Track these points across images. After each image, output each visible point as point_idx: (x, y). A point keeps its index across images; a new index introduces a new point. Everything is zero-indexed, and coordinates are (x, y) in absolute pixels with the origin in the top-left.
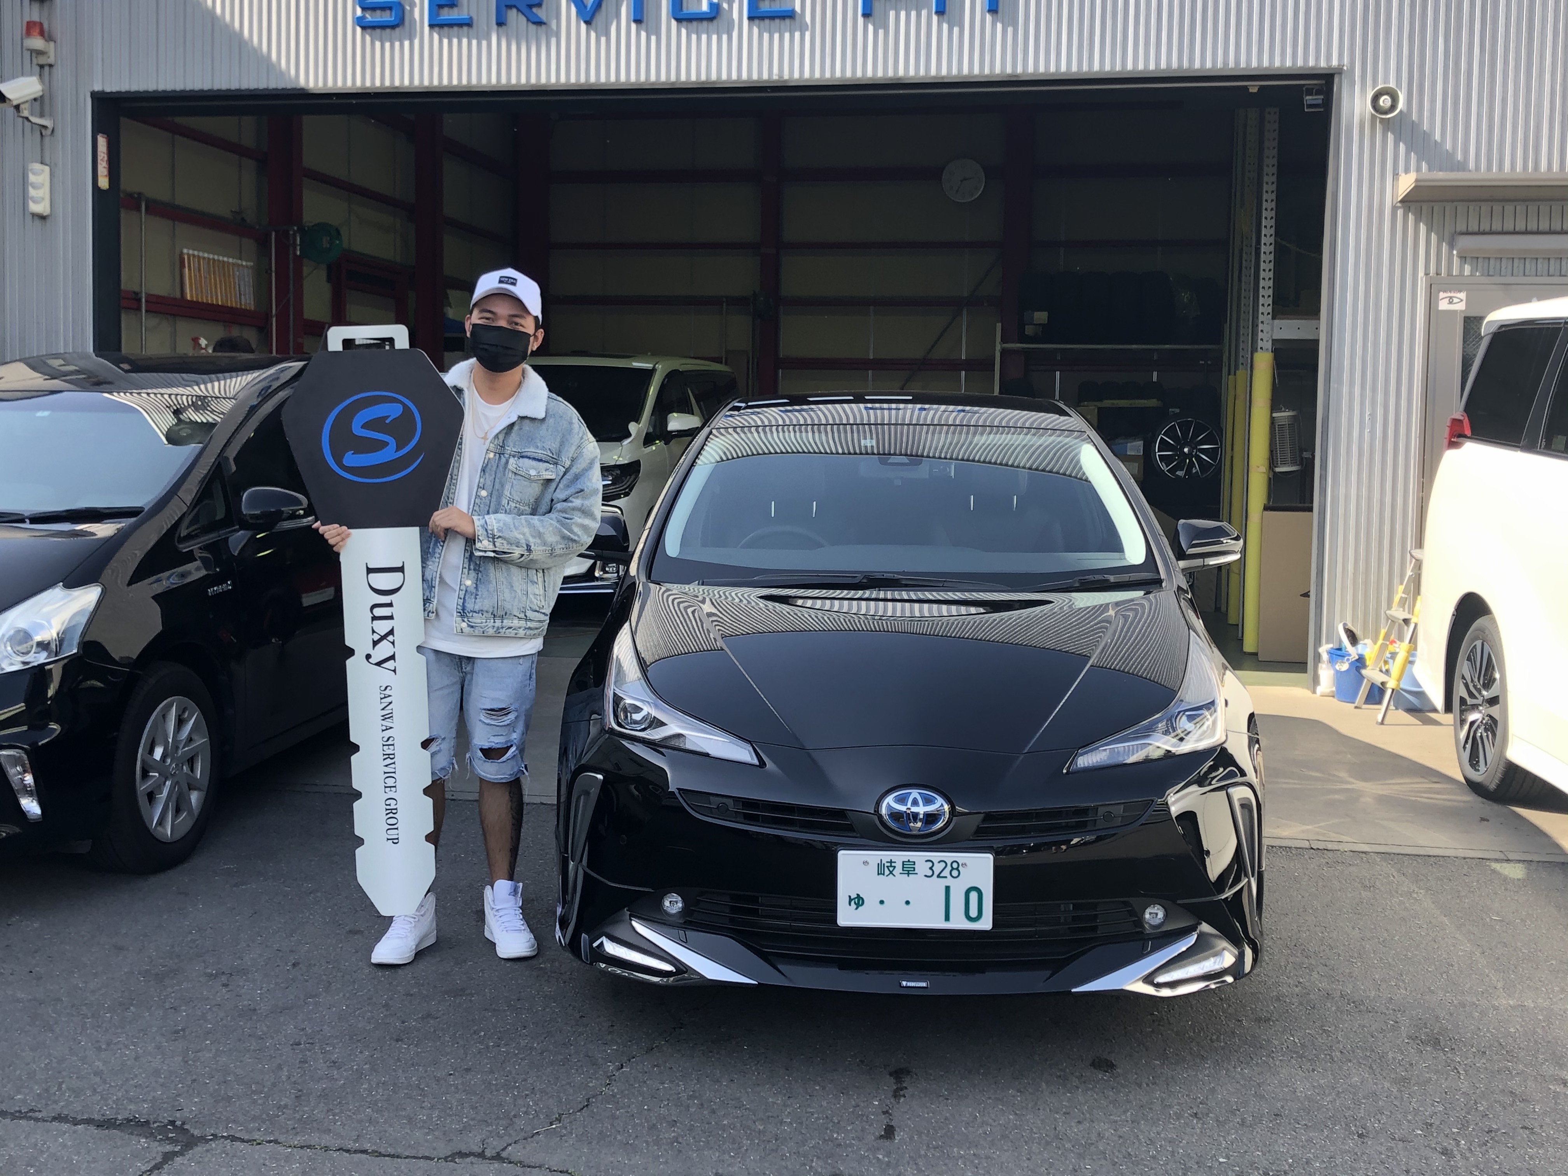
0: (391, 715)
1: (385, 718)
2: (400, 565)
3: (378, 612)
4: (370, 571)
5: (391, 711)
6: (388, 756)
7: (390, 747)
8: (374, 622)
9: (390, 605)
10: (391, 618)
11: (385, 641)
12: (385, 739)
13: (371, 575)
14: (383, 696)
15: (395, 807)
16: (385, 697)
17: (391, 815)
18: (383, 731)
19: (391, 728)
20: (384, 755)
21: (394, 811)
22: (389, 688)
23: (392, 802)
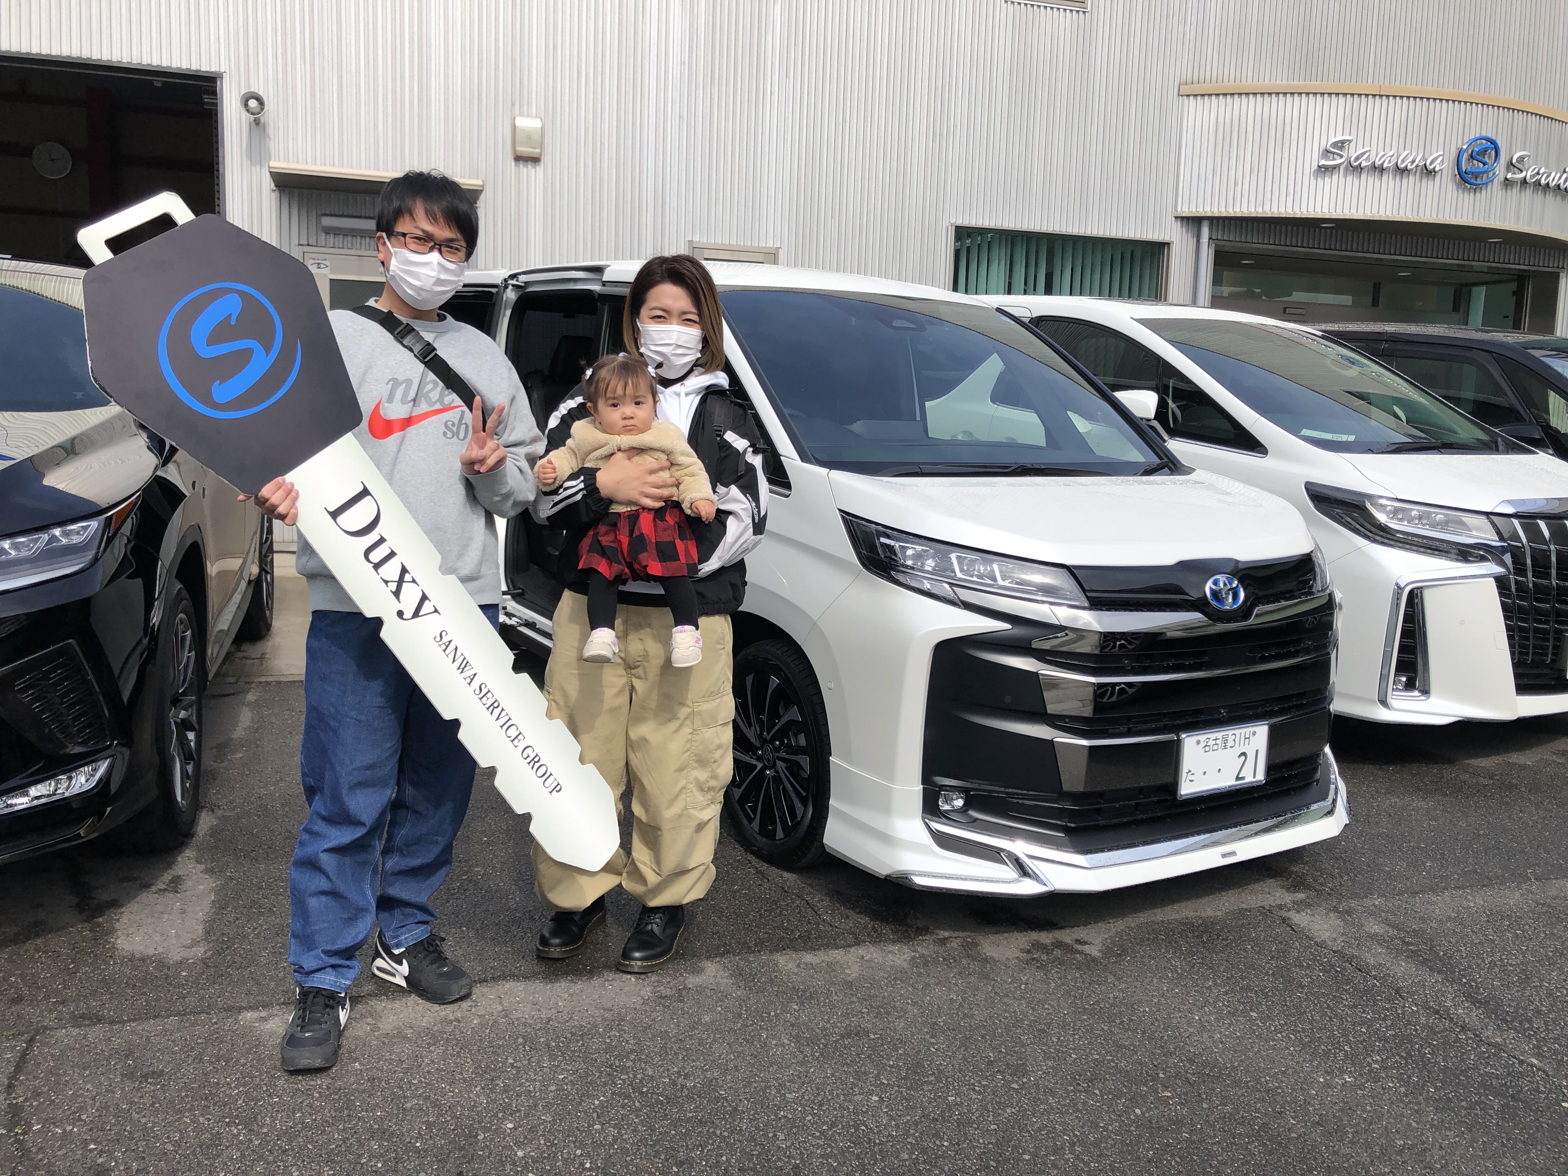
0: (465, 662)
1: (462, 669)
2: (362, 488)
3: (376, 556)
4: (335, 514)
5: (462, 658)
6: (493, 707)
7: (489, 695)
8: (379, 571)
9: (382, 540)
10: (392, 554)
11: (405, 585)
12: (478, 691)
13: (339, 519)
14: (444, 647)
15: (534, 755)
16: (447, 647)
17: (537, 765)
18: (469, 684)
19: (475, 675)
20: (488, 708)
21: (536, 759)
22: (444, 634)
23: (529, 751)
